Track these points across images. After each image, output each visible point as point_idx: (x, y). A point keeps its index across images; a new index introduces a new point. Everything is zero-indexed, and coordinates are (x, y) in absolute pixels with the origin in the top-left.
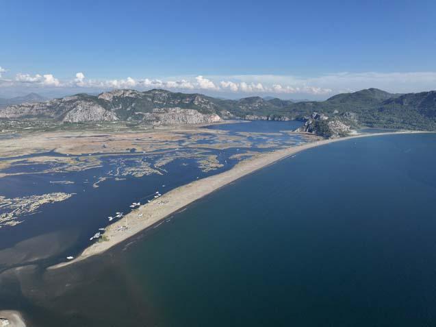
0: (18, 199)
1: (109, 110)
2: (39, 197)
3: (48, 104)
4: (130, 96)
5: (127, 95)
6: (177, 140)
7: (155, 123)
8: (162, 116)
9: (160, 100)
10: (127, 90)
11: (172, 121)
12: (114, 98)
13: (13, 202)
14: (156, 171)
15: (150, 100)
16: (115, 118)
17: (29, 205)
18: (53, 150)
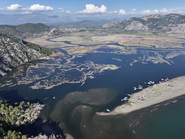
0: (97, 65)
1: (145, 25)
2: (105, 65)
3: (120, 22)
4: (157, 18)
5: (155, 17)
6: (182, 43)
7: (168, 32)
8: (173, 28)
9: (173, 20)
10: (156, 15)
11: (179, 32)
12: (149, 19)
13: (95, 66)
14: (166, 61)
15: (168, 20)
16: (147, 29)
17: (100, 69)
18: (117, 42)
